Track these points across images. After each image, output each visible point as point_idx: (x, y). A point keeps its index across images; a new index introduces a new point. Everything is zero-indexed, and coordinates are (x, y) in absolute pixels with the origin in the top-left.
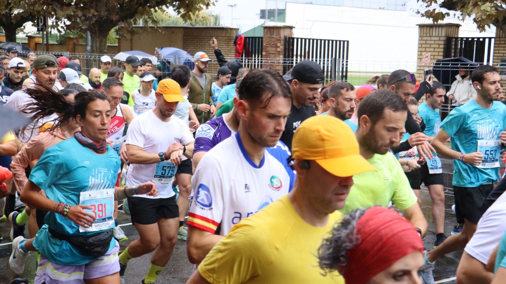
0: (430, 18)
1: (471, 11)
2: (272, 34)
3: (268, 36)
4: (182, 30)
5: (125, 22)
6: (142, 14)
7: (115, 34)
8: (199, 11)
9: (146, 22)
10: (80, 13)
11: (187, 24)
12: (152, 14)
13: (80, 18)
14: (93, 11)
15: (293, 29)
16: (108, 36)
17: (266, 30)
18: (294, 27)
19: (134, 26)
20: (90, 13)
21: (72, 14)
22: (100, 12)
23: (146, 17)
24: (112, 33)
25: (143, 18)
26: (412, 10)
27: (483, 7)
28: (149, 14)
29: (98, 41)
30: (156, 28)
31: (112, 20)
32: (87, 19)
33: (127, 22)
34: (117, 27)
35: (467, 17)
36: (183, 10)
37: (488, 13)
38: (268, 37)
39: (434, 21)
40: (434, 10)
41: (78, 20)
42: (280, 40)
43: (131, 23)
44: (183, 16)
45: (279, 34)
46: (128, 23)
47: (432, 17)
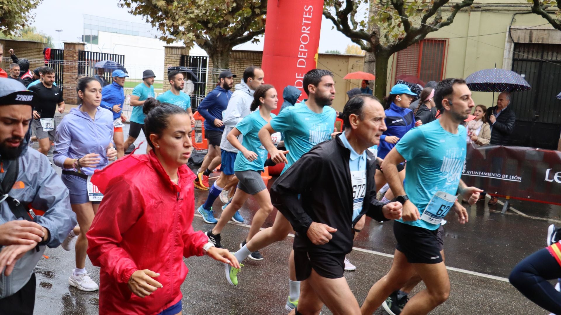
1: (182, 37)
2: (69, 48)
4: (4, 42)
8: (17, 29)
15: (85, 46)
17: (66, 45)
27: (188, 35)
37: (191, 39)
38: (67, 50)
40: (167, 36)
42: (75, 52)
45: (75, 48)
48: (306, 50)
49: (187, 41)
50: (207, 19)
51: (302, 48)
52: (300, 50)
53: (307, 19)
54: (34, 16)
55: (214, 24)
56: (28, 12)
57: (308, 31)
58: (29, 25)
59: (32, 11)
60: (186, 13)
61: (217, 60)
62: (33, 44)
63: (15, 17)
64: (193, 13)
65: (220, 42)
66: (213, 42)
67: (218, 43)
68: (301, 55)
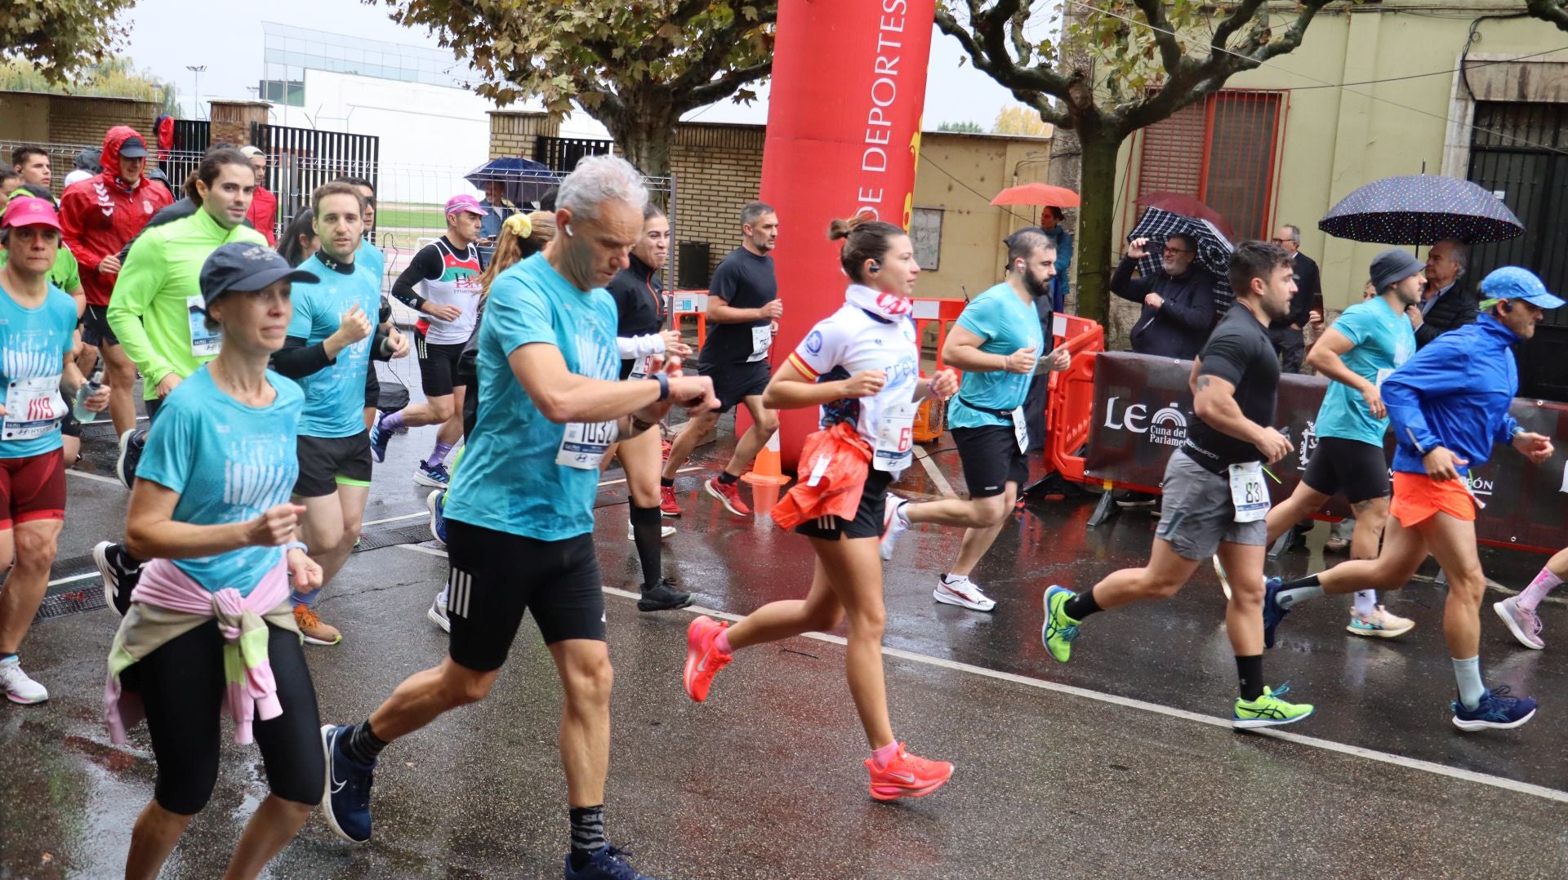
1: (538, 86)
2: (225, 116)
3: (220, 120)
4: (46, 102)
8: (81, 65)
11: (58, 89)
15: (268, 110)
17: (215, 109)
18: (272, 106)
27: (556, 81)
36: (47, 60)
37: (563, 92)
38: (220, 123)
40: (497, 84)
42: (243, 128)
45: (241, 118)
48: (888, 124)
49: (550, 96)
50: (610, 37)
51: (876, 116)
52: (871, 122)
53: (889, 36)
54: (127, 28)
55: (628, 49)
56: (113, 18)
57: (891, 68)
58: (115, 54)
59: (123, 15)
60: (552, 18)
61: (638, 150)
62: (126, 107)
63: (76, 30)
64: (569, 18)
65: (644, 102)
66: (626, 100)
67: (641, 104)
68: (873, 136)
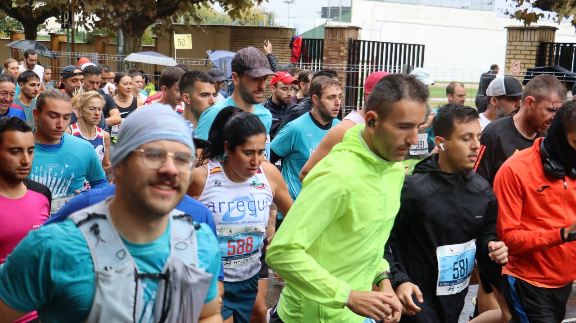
0: (522, 20)
1: (569, 12)
2: (334, 36)
3: (329, 38)
4: (229, 30)
5: (163, 18)
6: (184, 10)
7: (151, 32)
8: (250, 8)
9: (187, 20)
10: (111, 8)
11: (236, 23)
12: (194, 11)
13: (111, 13)
14: (126, 6)
15: (360, 30)
16: (143, 36)
17: (327, 31)
18: (361, 29)
19: (174, 24)
20: (123, 7)
21: (103, 9)
22: (135, 7)
23: (188, 14)
24: (149, 32)
25: (184, 15)
26: (500, 10)
28: (192, 10)
29: (132, 41)
30: (198, 27)
31: (149, 17)
32: (119, 14)
33: (165, 19)
34: (154, 25)
35: (564, 18)
36: (232, 6)
38: (330, 40)
39: (525, 23)
40: (526, 10)
41: (109, 16)
42: (343, 43)
43: (170, 20)
44: (231, 14)
45: (342, 35)
46: (167, 21)
47: (523, 19)
62: (274, 32)
